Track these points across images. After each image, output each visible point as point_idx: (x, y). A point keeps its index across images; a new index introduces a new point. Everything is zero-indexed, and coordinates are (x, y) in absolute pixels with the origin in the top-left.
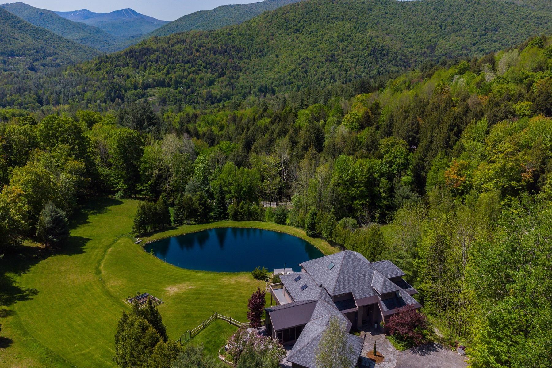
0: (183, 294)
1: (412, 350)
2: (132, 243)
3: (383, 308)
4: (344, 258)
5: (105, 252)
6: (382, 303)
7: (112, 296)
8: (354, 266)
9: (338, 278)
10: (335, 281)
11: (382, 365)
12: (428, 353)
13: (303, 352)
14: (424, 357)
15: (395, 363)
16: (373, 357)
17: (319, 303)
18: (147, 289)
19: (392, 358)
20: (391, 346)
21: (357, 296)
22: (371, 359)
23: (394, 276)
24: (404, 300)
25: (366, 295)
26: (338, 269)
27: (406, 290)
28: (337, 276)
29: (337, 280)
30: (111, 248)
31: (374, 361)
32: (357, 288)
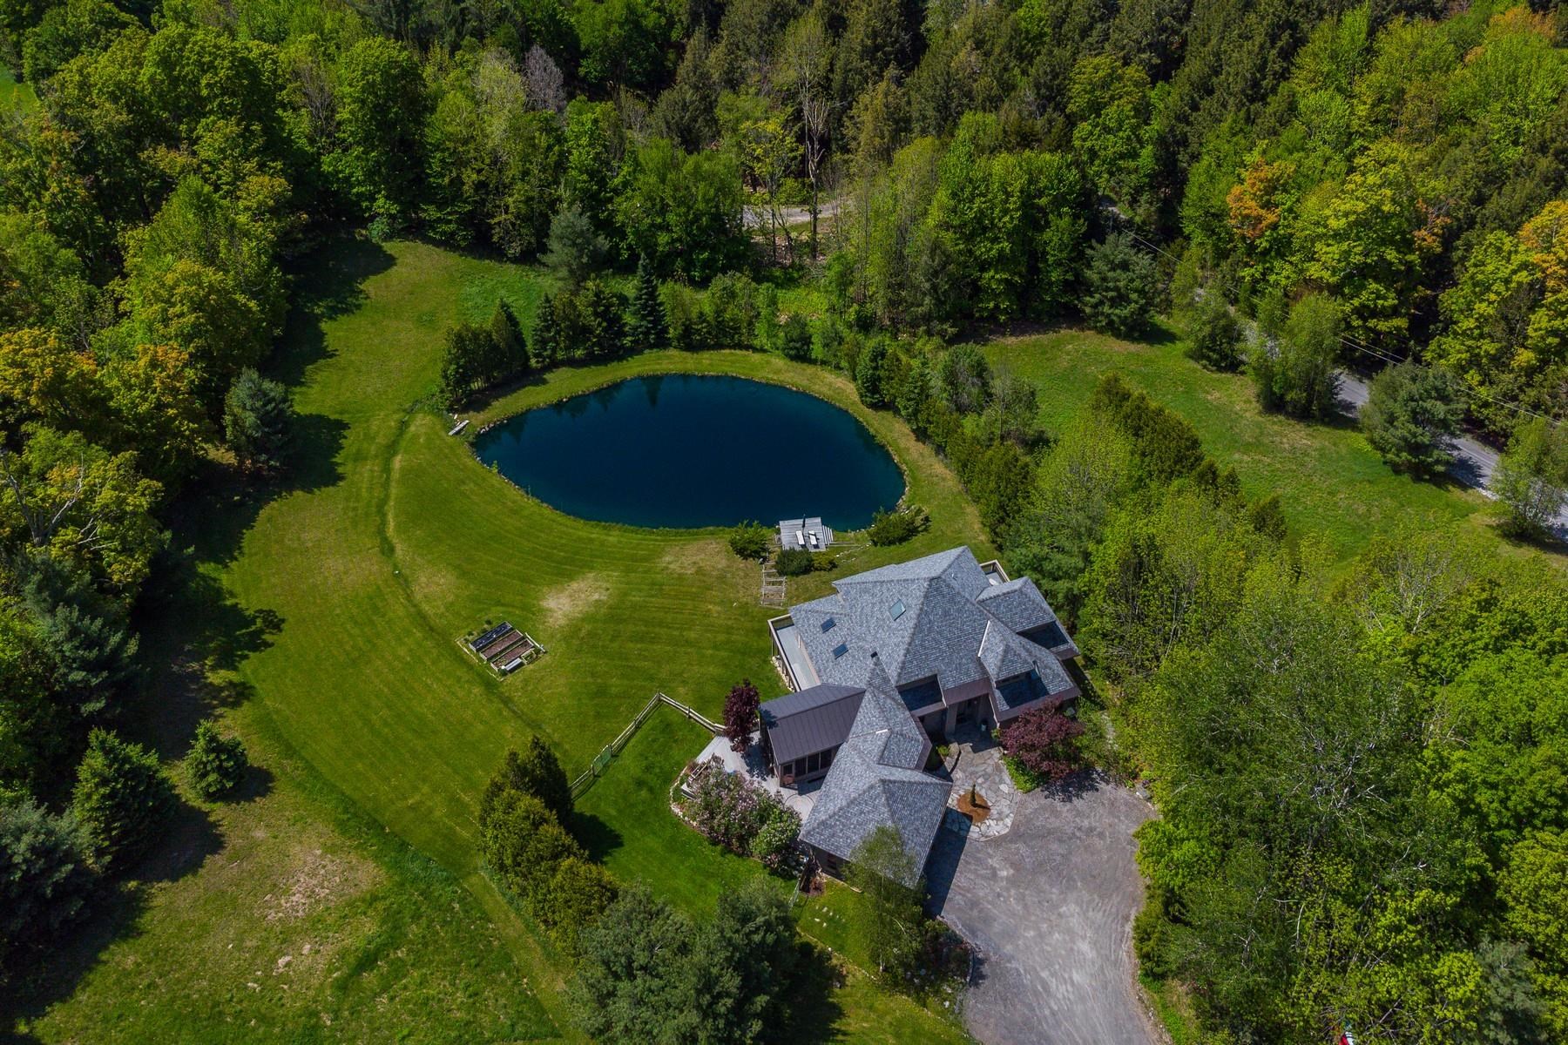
0: (583, 620)
1: (1047, 789)
2: (443, 433)
3: (1000, 704)
4: (926, 597)
5: (387, 469)
6: (998, 694)
7: (432, 629)
8: (946, 613)
9: (910, 644)
10: (902, 652)
11: (983, 828)
12: (1077, 796)
13: (831, 827)
14: (1068, 805)
15: (1009, 822)
16: (967, 809)
17: (868, 696)
18: (503, 605)
19: (1006, 811)
20: (1008, 781)
21: (947, 682)
22: (964, 814)
23: (1031, 626)
24: (1045, 682)
25: (966, 680)
26: (912, 624)
27: (1054, 649)
28: (907, 640)
29: (908, 651)
30: (399, 458)
31: (970, 818)
32: (947, 665)
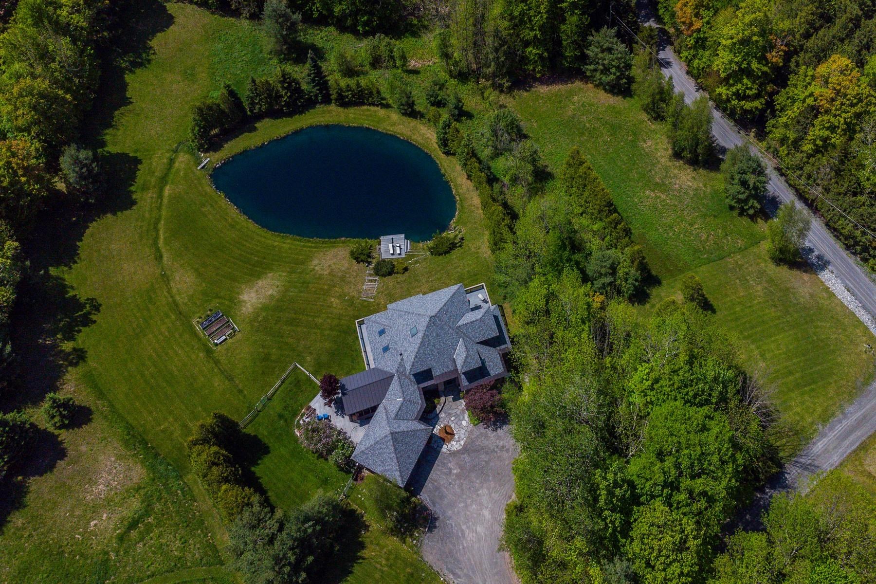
0: (261, 309)
1: (486, 424)
2: (194, 168)
3: (464, 382)
4: (427, 327)
6: (463, 376)
8: (438, 335)
9: (417, 353)
10: (413, 357)
11: (449, 446)
12: (500, 428)
13: (366, 454)
14: (495, 433)
15: (462, 443)
16: (443, 435)
17: (396, 378)
18: (220, 298)
19: (463, 436)
20: (467, 419)
21: (436, 372)
22: (441, 438)
23: (484, 339)
24: (489, 369)
25: (446, 370)
26: (419, 341)
27: (498, 348)
28: (416, 350)
29: (416, 356)
31: (444, 440)
32: (437, 363)
